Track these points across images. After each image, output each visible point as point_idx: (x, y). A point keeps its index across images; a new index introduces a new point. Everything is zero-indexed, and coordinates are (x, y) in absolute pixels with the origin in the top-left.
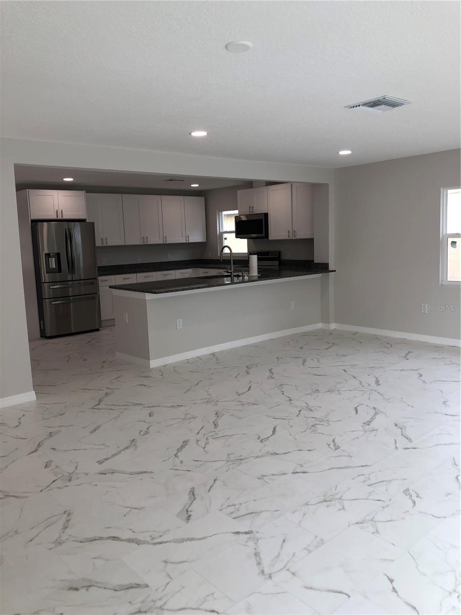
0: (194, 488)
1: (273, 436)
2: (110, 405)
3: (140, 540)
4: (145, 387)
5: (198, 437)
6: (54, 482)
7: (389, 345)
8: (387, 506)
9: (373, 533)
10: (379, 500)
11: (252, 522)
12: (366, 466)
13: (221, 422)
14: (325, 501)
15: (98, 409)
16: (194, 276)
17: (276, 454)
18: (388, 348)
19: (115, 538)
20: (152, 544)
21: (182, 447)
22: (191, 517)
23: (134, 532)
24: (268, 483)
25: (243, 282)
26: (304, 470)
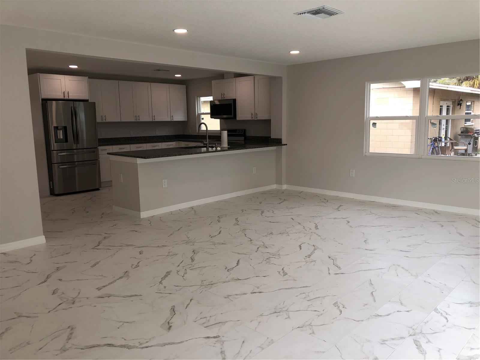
0: (174, 306)
1: (237, 267)
2: (108, 246)
3: (131, 346)
4: (136, 232)
5: (178, 269)
6: (59, 305)
7: (326, 201)
8: (321, 315)
9: (310, 334)
10: (316, 311)
11: (219, 329)
12: (307, 287)
13: (196, 258)
14: (276, 312)
15: (98, 249)
16: (178, 147)
17: (239, 279)
18: (325, 203)
19: (110, 345)
20: (140, 348)
21: (166, 276)
22: (172, 327)
23: (125, 340)
24: (233, 301)
25: (216, 151)
26: (260, 291)
